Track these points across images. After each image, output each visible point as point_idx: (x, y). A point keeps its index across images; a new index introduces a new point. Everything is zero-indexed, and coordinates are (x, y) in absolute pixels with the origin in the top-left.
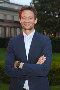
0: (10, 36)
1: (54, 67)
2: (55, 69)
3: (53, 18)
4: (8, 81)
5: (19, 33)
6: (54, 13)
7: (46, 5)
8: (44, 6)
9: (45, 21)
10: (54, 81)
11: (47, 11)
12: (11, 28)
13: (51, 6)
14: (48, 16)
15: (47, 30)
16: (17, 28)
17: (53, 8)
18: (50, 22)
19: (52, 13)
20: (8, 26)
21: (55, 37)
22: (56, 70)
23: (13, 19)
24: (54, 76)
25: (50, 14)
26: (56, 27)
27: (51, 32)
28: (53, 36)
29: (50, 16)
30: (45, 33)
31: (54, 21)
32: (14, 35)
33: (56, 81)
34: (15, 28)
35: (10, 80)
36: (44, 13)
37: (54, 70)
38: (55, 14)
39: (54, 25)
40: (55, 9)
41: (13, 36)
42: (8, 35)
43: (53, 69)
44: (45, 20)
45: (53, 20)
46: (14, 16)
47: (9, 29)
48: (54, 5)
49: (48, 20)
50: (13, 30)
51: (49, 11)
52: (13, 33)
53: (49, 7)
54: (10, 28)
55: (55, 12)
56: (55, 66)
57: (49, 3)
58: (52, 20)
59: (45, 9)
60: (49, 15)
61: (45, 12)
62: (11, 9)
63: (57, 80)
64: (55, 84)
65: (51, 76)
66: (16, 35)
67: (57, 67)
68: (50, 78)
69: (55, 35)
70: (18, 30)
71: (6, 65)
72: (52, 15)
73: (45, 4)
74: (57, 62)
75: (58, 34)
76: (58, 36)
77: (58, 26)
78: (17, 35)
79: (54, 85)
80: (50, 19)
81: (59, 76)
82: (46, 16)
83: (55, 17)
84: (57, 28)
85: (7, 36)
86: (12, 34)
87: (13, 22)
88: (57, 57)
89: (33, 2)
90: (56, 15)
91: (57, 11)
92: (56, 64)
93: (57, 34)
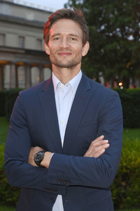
0: (14, 87)
1: (125, 164)
2: (127, 169)
3: (121, 42)
4: (10, 199)
5: (38, 79)
6: (123, 30)
7: (104, 11)
8: (100, 13)
9: (102, 51)
10: (125, 198)
11: (106, 25)
12: (17, 66)
13: (116, 13)
14: (108, 36)
15: (108, 71)
16: (31, 66)
17: (120, 18)
18: (115, 51)
19: (118, 30)
20: (9, 63)
21: (128, 90)
22: (129, 171)
23: (23, 44)
24: (125, 187)
25: (114, 32)
26: (129, 64)
27: (117, 77)
28: (122, 88)
29: (115, 36)
30: (102, 79)
31: (123, 51)
32: (26, 84)
33: (129, 198)
34: (28, 66)
35: (14, 198)
36: (99, 31)
37: (125, 171)
38: (127, 31)
39: (125, 60)
40: (126, 20)
41: (22, 86)
42: (10, 83)
43: (122, 169)
44: (101, 47)
45: (121, 48)
46: (23, 38)
47: (11, 69)
48: (124, 10)
49: (109, 47)
50: (21, 72)
51: (111, 23)
52: (21, 79)
53: (111, 16)
54: (14, 67)
55: (127, 28)
56: (126, 162)
57: (111, 6)
58: (118, 48)
59: (101, 19)
60: (111, 34)
61: (103, 28)
62: (18, 18)
63: (131, 197)
64: (126, 205)
65: (117, 187)
66: (31, 84)
67: (133, 163)
68: (115, 192)
69: (126, 85)
70: (34, 71)
71: (10, 159)
72: (120, 35)
73: (101, 8)
74: (131, 151)
75: (134, 82)
76: (135, 87)
77: (133, 61)
78: (33, 86)
79: (124, 208)
80: (115, 43)
81: (136, 187)
82: (105, 37)
83: (127, 40)
84: (131, 68)
85: (7, 86)
86: (20, 82)
87: (23, 52)
88: (131, 140)
89: (71, 3)
90: (128, 34)
91: (131, 25)
92: (130, 157)
93: (131, 81)
